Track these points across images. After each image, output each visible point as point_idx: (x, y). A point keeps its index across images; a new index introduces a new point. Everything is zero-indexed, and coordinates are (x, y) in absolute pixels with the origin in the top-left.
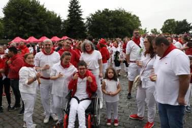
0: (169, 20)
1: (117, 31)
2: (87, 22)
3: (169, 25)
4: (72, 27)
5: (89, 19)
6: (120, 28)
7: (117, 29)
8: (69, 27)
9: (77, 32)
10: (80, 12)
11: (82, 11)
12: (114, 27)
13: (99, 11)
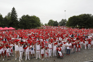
0: (51, 20)
1: (33, 25)
2: (19, 20)
3: (51, 22)
4: (13, 22)
5: (20, 19)
6: (34, 24)
7: (33, 24)
8: (12, 22)
9: (15, 25)
10: (16, 16)
11: (17, 15)
12: (32, 23)
13: (24, 15)
